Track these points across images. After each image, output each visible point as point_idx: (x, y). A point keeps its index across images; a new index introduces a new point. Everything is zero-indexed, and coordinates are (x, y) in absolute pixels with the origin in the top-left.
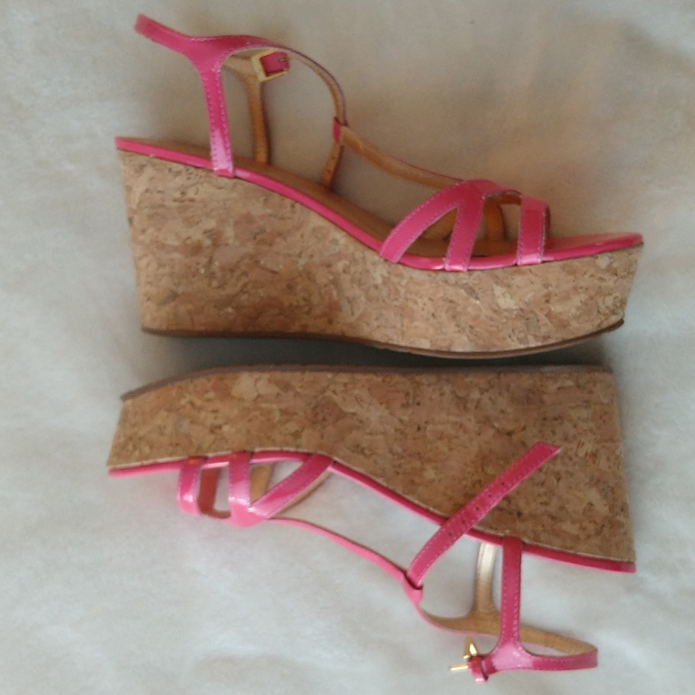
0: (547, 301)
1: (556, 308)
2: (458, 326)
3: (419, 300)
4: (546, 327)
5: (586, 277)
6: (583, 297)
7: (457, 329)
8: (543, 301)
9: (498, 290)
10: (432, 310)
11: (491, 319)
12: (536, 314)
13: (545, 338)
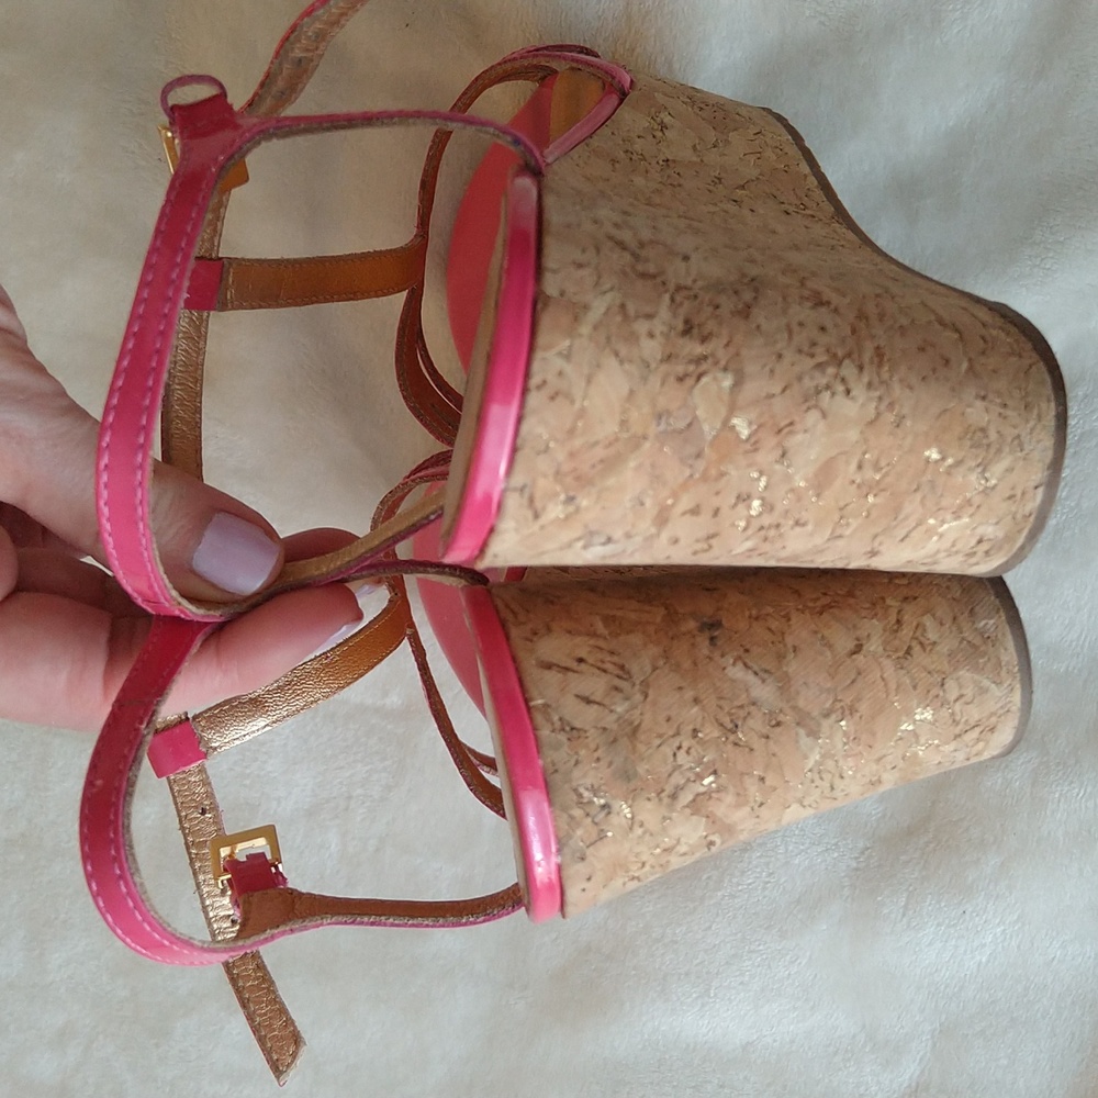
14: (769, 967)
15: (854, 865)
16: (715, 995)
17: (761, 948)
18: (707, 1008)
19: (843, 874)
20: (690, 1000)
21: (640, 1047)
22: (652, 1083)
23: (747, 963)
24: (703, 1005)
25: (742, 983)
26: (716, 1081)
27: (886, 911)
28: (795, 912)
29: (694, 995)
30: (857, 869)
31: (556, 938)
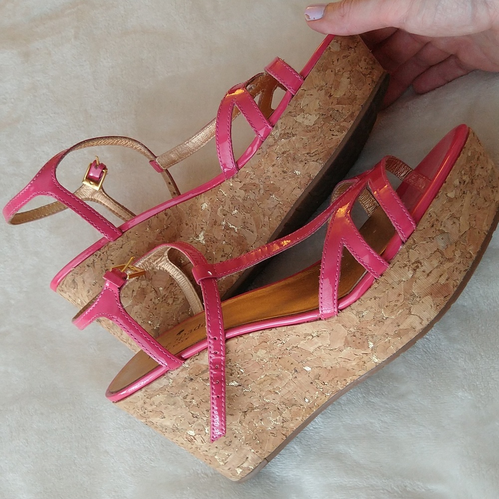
0: (331, 96)
1: (339, 94)
2: (302, 161)
3: (269, 174)
4: (346, 110)
5: (336, 62)
6: (346, 75)
7: (303, 163)
8: (328, 98)
9: (299, 119)
10: (280, 170)
11: (314, 137)
12: (333, 109)
13: (352, 115)
14: (146, 450)
15: (199, 472)
16: (125, 432)
17: (153, 445)
18: (118, 430)
19: (194, 469)
20: (119, 422)
21: (92, 407)
22: (78, 418)
23: (144, 441)
24: (119, 428)
25: (134, 442)
26: (87, 445)
27: (185, 492)
28: (173, 454)
29: (122, 424)
30: (198, 474)
31: (125, 356)
